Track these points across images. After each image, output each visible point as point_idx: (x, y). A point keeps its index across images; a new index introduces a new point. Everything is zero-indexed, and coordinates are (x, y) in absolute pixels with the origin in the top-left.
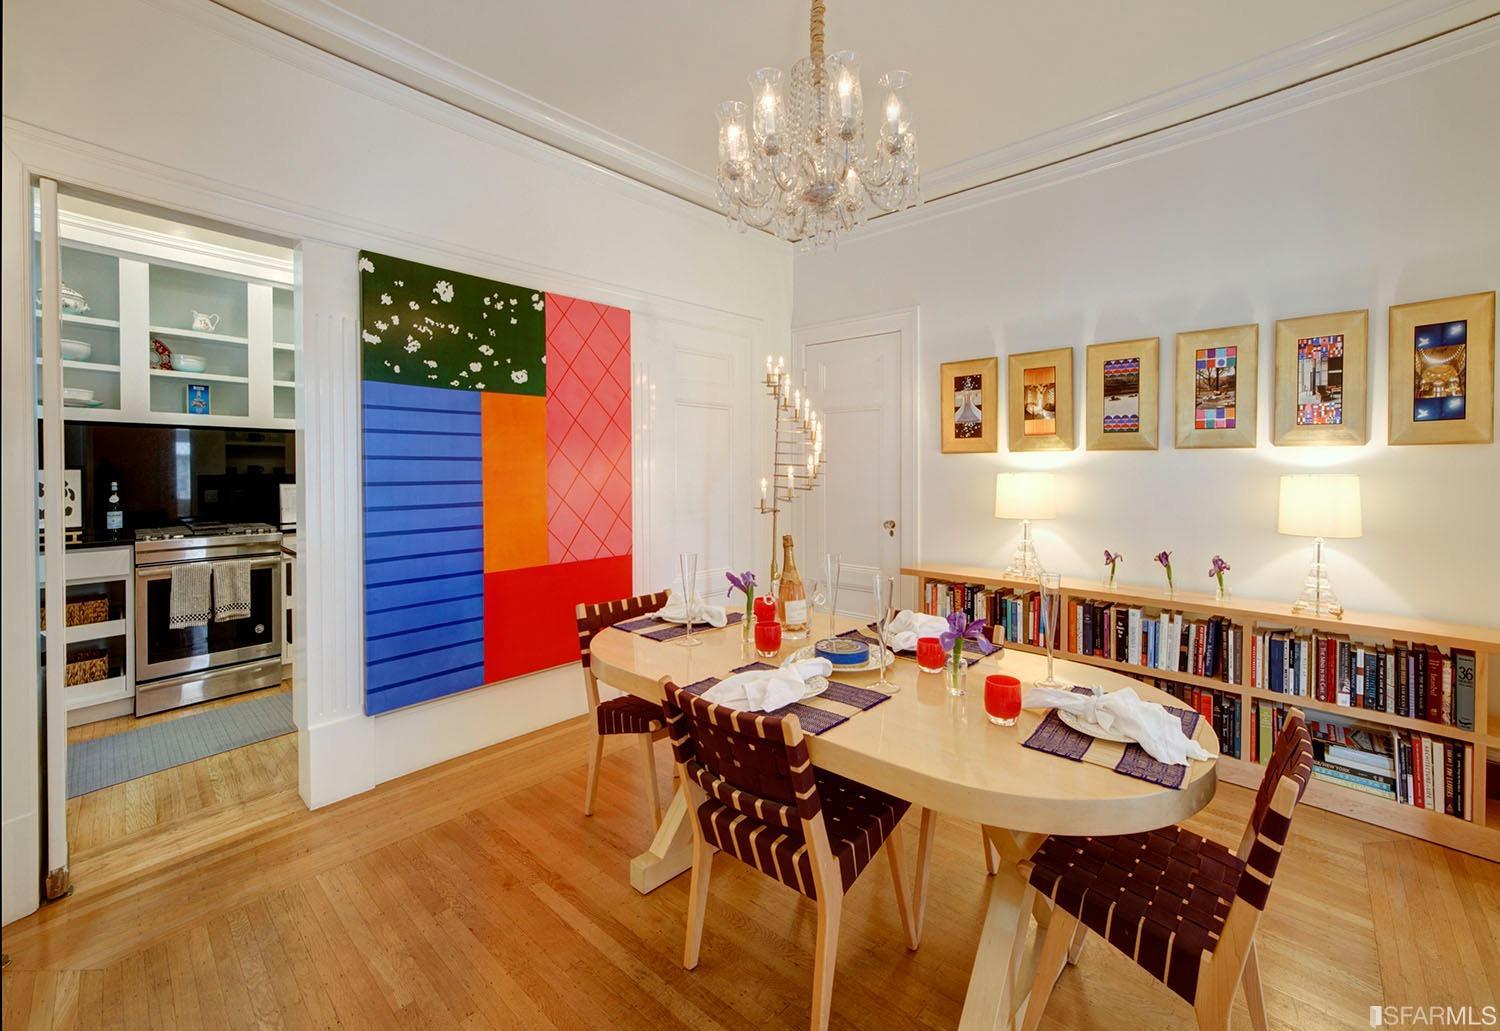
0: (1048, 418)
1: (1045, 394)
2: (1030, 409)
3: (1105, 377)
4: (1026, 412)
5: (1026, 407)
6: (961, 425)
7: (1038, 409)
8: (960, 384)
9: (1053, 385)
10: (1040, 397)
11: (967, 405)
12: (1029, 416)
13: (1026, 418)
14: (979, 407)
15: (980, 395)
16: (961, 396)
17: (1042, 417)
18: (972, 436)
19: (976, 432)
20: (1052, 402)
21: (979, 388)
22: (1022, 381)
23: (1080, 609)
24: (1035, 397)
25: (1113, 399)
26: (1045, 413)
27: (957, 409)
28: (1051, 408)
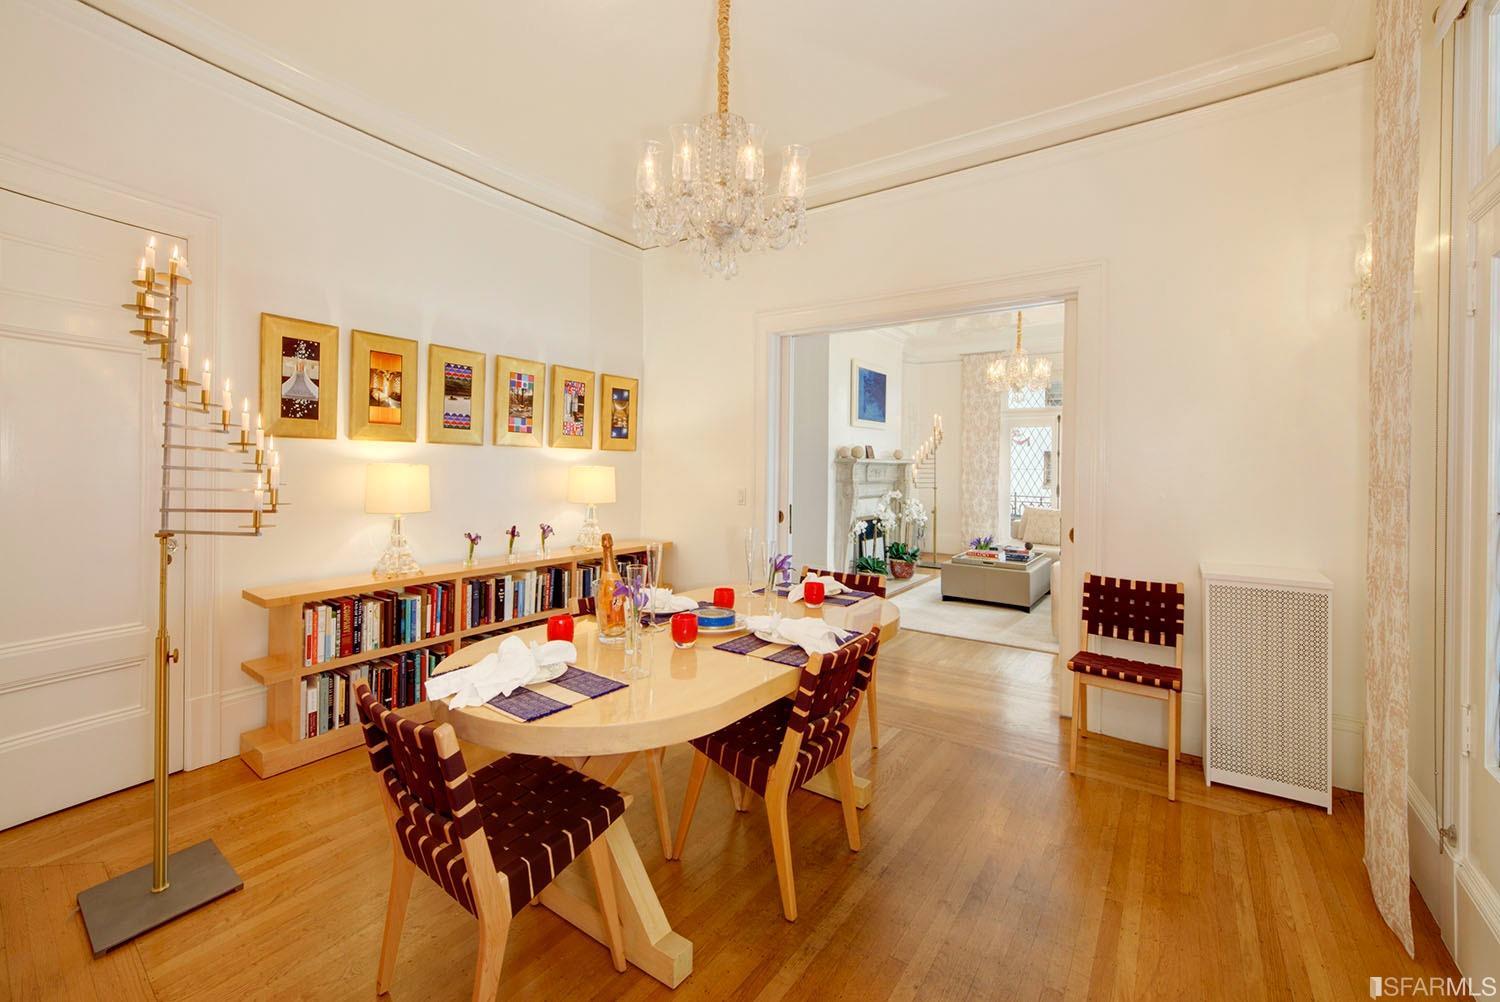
0: (394, 407)
1: (392, 382)
2: (376, 395)
3: (446, 377)
4: (372, 398)
5: (371, 391)
6: (291, 400)
7: (384, 396)
8: (290, 347)
9: (399, 374)
10: (386, 384)
11: (300, 377)
12: (374, 402)
13: (371, 404)
14: (316, 382)
15: (316, 367)
16: (291, 363)
17: (388, 405)
18: (305, 416)
19: (311, 411)
20: (398, 391)
21: (317, 358)
22: (365, 363)
24: (381, 383)
25: (452, 398)
26: (391, 402)
27: (285, 379)
28: (398, 398)
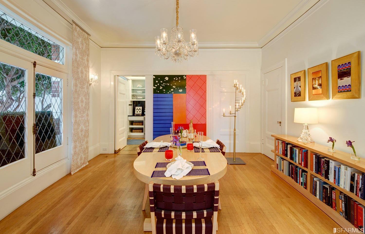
0: (319, 89)
1: (318, 80)
2: (314, 86)
3: (338, 71)
4: (313, 87)
5: (313, 85)
6: (296, 93)
7: (316, 86)
8: (295, 80)
9: (321, 77)
10: (317, 81)
11: (297, 86)
12: (314, 88)
13: (313, 89)
14: (300, 87)
15: (300, 83)
16: (295, 84)
17: (318, 88)
18: (299, 96)
19: (299, 95)
20: (321, 83)
21: (300, 81)
22: (311, 77)
23: (314, 156)
24: (315, 82)
25: (341, 79)
26: (318, 87)
27: (295, 88)
28: (320, 85)
